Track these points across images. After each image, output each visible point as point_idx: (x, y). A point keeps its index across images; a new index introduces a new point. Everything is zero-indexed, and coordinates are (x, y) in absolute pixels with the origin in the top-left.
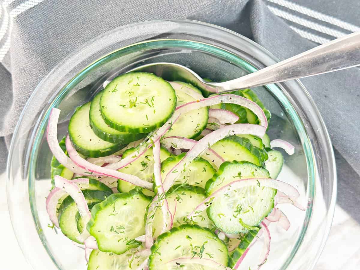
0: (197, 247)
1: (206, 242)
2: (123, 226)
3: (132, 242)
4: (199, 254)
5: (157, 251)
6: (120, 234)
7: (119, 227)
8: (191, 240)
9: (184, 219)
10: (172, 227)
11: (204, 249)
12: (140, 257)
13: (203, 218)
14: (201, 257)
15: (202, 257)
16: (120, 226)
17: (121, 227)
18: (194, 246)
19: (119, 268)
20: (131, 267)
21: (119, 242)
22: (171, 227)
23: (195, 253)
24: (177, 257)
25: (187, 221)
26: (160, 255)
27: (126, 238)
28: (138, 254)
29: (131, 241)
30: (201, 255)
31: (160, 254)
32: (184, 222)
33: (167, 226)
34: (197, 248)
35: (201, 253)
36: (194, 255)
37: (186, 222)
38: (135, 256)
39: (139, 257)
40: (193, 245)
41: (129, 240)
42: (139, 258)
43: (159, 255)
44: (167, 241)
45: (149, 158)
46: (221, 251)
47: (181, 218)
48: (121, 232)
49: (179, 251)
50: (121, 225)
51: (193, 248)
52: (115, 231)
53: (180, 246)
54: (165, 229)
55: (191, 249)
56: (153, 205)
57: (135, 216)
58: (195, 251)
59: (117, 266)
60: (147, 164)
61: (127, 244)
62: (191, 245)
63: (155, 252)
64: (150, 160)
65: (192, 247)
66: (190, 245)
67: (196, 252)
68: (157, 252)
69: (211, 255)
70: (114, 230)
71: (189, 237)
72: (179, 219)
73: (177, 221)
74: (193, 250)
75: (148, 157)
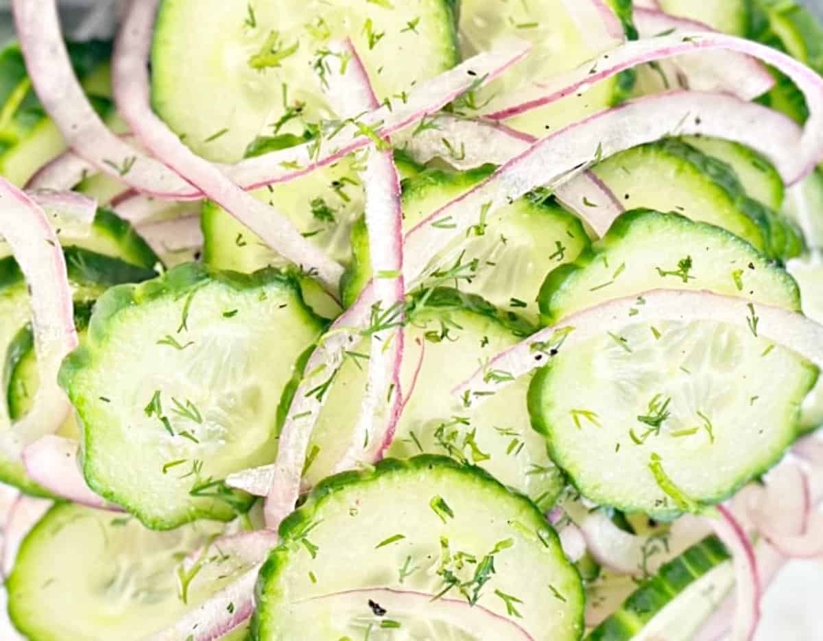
0: (466, 555)
1: (505, 544)
2: (198, 408)
3: (214, 489)
4: (469, 584)
5: (306, 538)
6: (178, 440)
7: (181, 407)
8: (447, 517)
9: (441, 430)
10: (386, 454)
11: (494, 572)
12: (232, 560)
13: (516, 442)
14: (475, 599)
15: (478, 603)
16: (188, 403)
17: (190, 409)
18: (453, 550)
19: (136, 595)
20: (184, 598)
21: (165, 471)
22: (380, 454)
23: (454, 581)
24: (378, 580)
25: (451, 442)
26: (314, 557)
27: (195, 466)
28: (227, 546)
29: (214, 484)
30: (476, 590)
31: (313, 550)
32: (436, 440)
33: (366, 444)
34: (464, 559)
35: (476, 585)
36: (446, 585)
37: (445, 445)
38: (213, 551)
39: (226, 558)
40: (450, 544)
41: (205, 476)
42: (227, 562)
43: (310, 556)
44: (354, 504)
45: (348, 189)
46: (557, 596)
47: (429, 425)
48: (184, 434)
49: (391, 559)
50: (193, 402)
51: (451, 556)
52: (164, 419)
53: (400, 537)
54: (356, 456)
55: (439, 562)
56: (334, 342)
57: (250, 381)
58: (454, 574)
59: (130, 589)
60: (334, 214)
61: (194, 492)
62: (444, 545)
63: (295, 539)
64: (347, 200)
65: (445, 550)
66: (439, 539)
67: (458, 577)
68: (304, 541)
69: (514, 604)
70: (160, 412)
71: (442, 505)
72: (421, 426)
73: (412, 434)
74: (447, 567)
75: (342, 185)
